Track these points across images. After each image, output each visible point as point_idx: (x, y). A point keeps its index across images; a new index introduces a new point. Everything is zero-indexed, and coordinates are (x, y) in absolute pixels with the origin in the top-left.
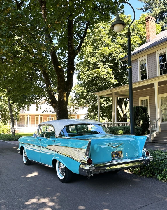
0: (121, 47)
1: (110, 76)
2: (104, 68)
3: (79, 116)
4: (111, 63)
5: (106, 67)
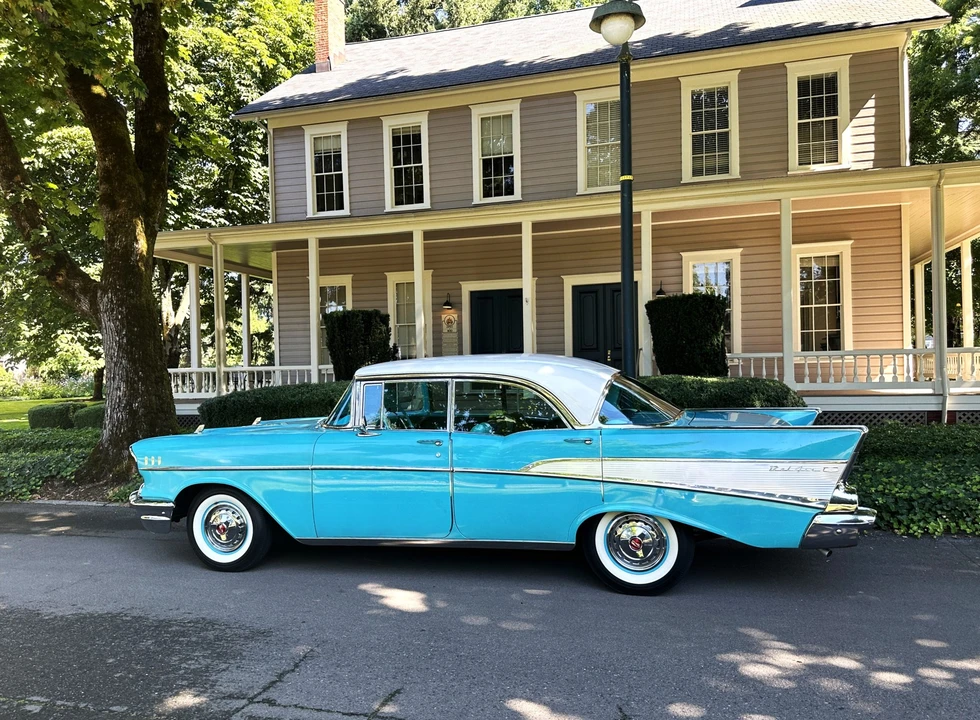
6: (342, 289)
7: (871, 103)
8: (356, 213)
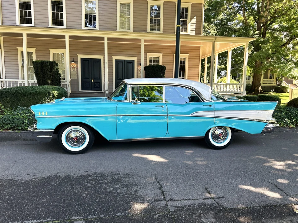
7: (195, 17)
8: (36, 26)
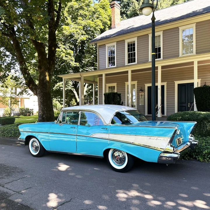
0: (82, 29)
1: (71, 59)
2: (64, 48)
3: (23, 99)
4: (71, 44)
5: (66, 48)
6: (114, 87)
8: (118, 66)
